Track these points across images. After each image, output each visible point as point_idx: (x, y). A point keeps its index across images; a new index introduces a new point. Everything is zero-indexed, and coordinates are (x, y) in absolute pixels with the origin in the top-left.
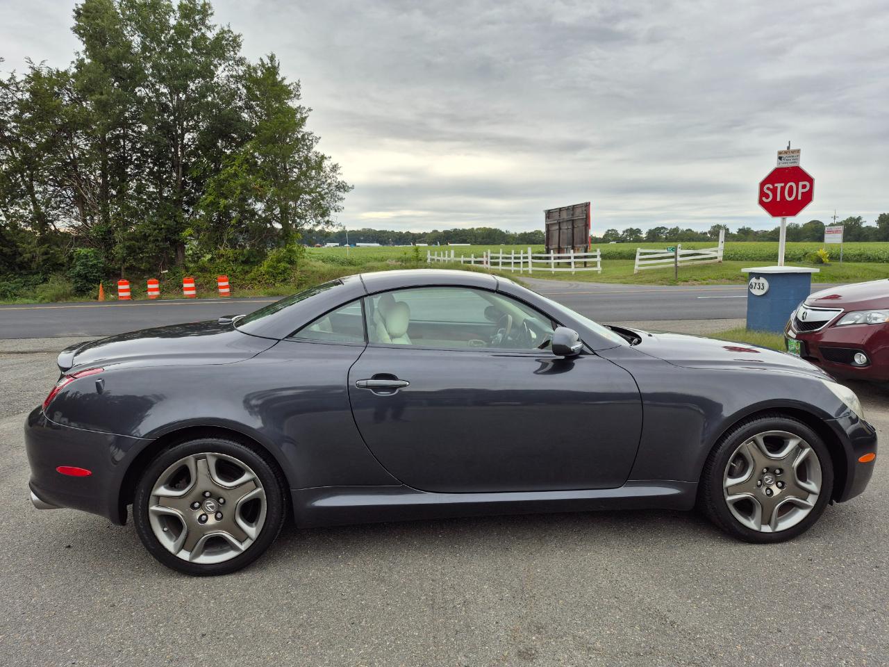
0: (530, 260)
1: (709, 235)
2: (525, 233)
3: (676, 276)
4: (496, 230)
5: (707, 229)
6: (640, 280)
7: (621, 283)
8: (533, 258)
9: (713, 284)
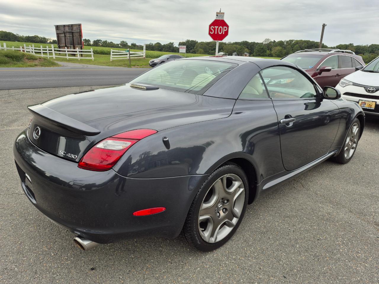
0: (53, 51)
1: (120, 45)
2: (29, 36)
3: (130, 63)
4: (10, 33)
5: (119, 43)
6: (115, 64)
7: (106, 65)
8: (55, 50)
9: (145, 67)
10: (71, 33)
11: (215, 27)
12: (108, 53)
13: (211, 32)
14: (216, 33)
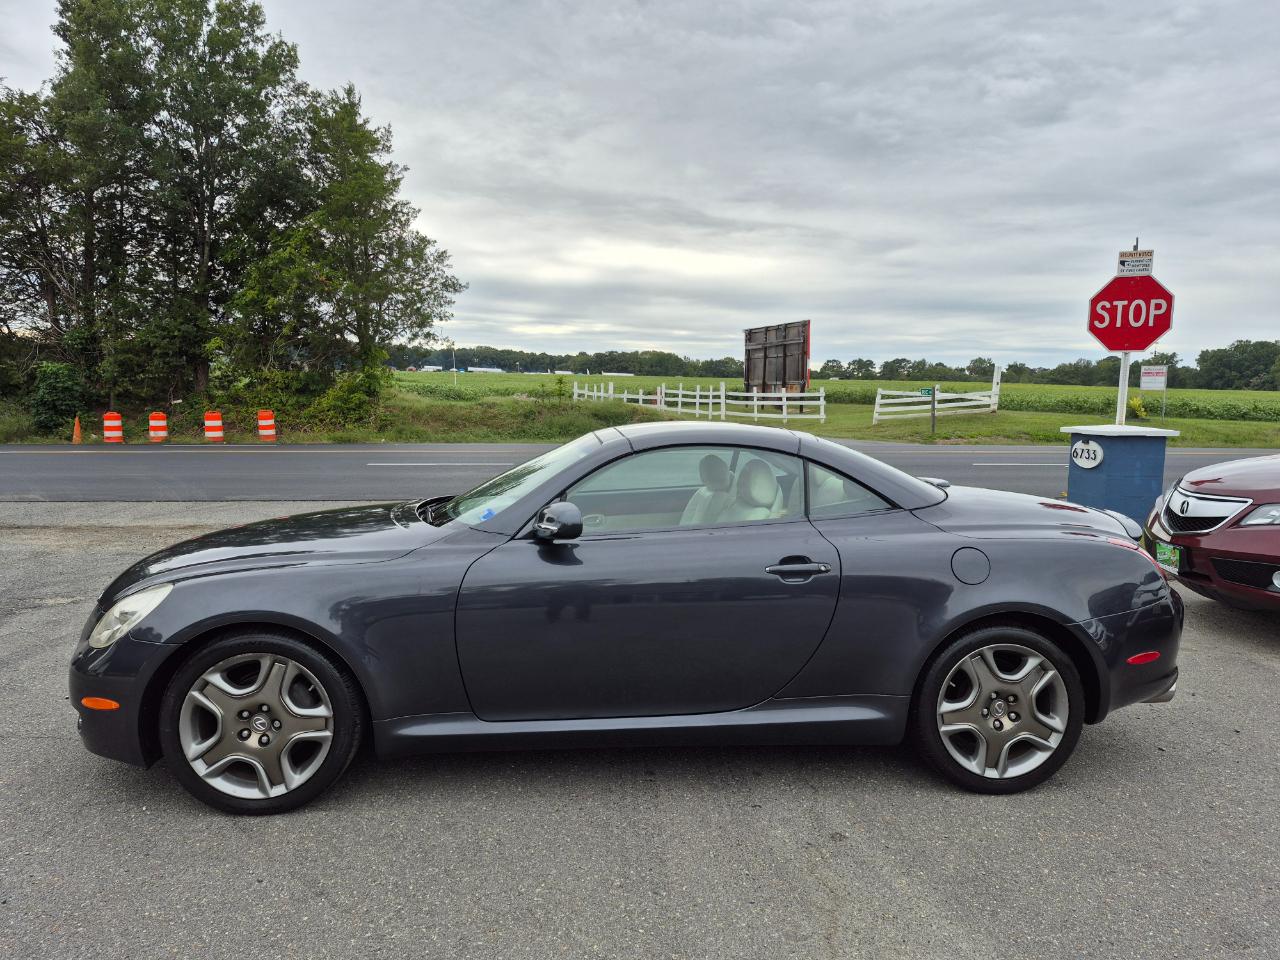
0: (722, 400)
1: (967, 373)
2: (712, 361)
3: (933, 430)
4: (670, 356)
5: (965, 364)
6: (881, 434)
7: (854, 437)
8: (727, 397)
9: (985, 443)
10: (781, 349)
11: (1115, 303)
12: (869, 400)
13: (1097, 323)
14: (1118, 324)
